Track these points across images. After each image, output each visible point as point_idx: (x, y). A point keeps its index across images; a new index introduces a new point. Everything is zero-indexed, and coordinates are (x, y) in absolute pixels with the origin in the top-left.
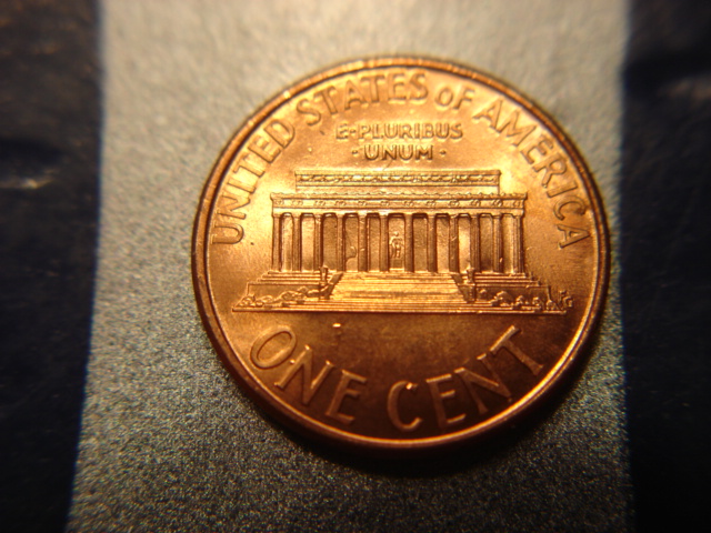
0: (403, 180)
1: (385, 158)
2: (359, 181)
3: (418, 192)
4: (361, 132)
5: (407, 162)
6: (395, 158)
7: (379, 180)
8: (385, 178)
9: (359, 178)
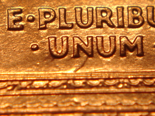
0: (103, 85)
1: (77, 56)
2: (42, 88)
3: (126, 101)
4: (43, 20)
5: (109, 60)
6: (91, 55)
7: (70, 87)
8: (79, 83)
9: (42, 83)
